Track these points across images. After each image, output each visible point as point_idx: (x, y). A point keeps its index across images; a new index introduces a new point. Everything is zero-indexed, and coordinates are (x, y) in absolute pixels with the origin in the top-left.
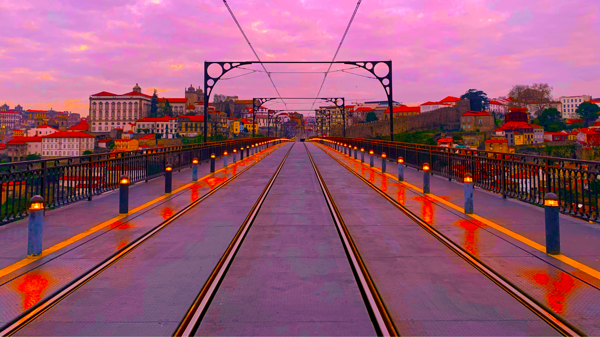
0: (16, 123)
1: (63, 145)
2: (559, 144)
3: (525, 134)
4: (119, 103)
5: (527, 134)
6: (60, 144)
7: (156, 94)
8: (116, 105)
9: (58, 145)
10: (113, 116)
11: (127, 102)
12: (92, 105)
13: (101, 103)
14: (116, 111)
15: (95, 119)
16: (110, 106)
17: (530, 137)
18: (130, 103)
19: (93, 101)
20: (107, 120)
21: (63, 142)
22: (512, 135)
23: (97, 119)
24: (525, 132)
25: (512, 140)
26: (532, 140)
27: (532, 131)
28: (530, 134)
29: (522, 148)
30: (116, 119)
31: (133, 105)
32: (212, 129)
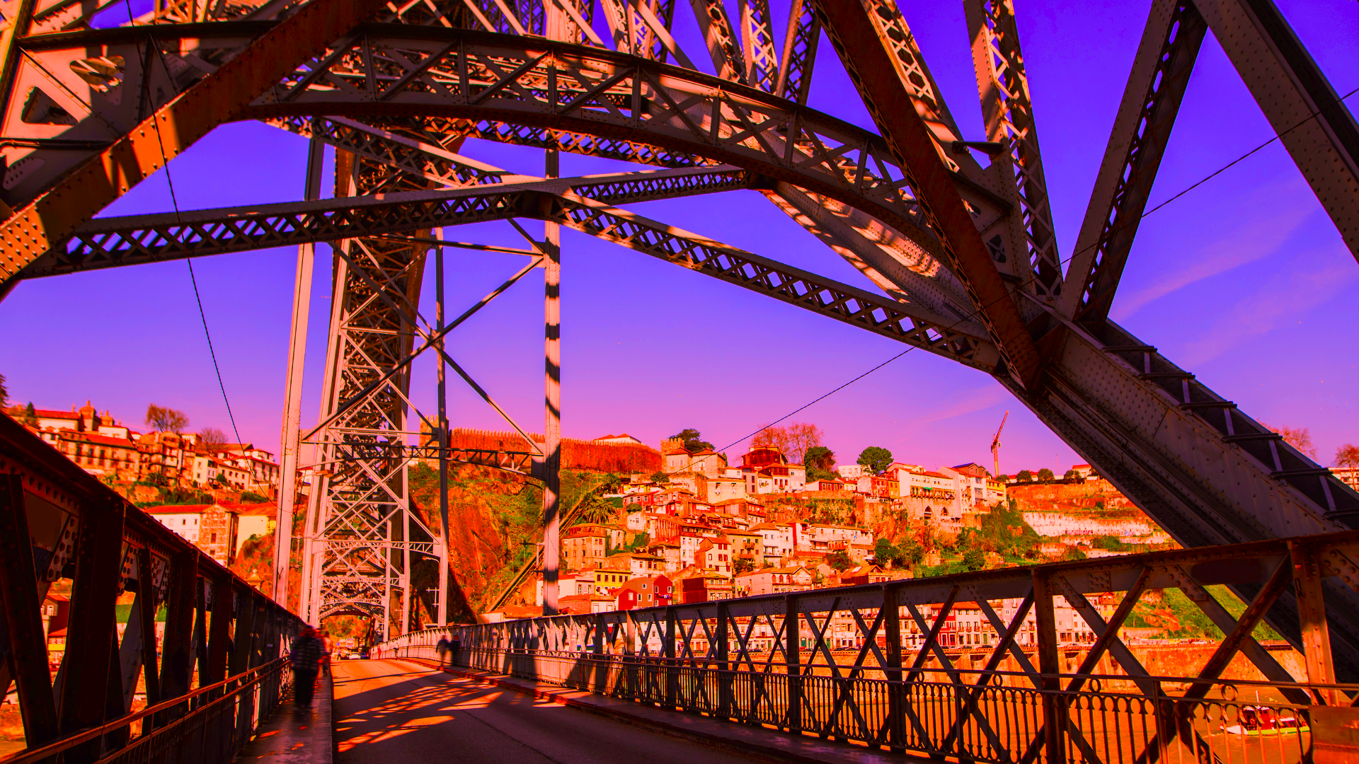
2: (829, 495)
3: (775, 477)
5: (779, 478)
17: (784, 483)
22: (753, 478)
24: (775, 474)
25: (753, 487)
26: (787, 488)
27: (787, 474)
28: (784, 478)
29: (770, 498)
32: (141, 467)
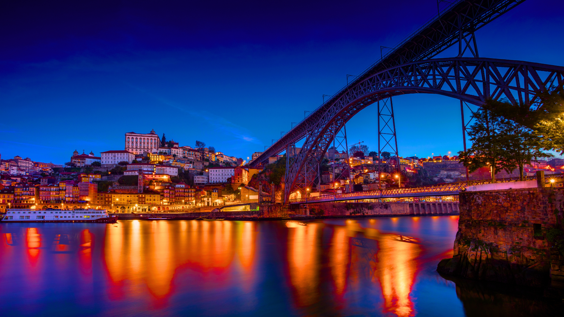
0: (30, 168)
1: (116, 157)
4: (144, 139)
6: (115, 156)
7: (164, 136)
8: (142, 140)
9: (113, 158)
10: (141, 146)
11: (150, 138)
12: (127, 139)
13: (133, 138)
14: (142, 144)
15: (129, 147)
16: (139, 140)
18: (151, 139)
19: (127, 137)
20: (136, 148)
21: (116, 155)
23: (130, 147)
30: (142, 148)
31: (153, 140)
